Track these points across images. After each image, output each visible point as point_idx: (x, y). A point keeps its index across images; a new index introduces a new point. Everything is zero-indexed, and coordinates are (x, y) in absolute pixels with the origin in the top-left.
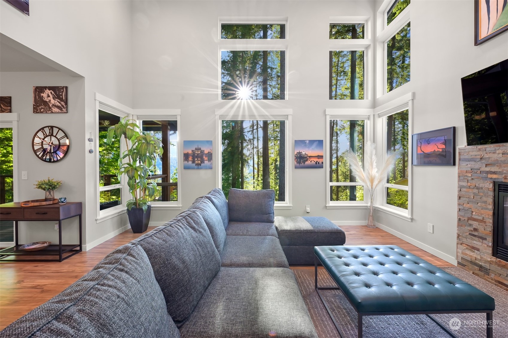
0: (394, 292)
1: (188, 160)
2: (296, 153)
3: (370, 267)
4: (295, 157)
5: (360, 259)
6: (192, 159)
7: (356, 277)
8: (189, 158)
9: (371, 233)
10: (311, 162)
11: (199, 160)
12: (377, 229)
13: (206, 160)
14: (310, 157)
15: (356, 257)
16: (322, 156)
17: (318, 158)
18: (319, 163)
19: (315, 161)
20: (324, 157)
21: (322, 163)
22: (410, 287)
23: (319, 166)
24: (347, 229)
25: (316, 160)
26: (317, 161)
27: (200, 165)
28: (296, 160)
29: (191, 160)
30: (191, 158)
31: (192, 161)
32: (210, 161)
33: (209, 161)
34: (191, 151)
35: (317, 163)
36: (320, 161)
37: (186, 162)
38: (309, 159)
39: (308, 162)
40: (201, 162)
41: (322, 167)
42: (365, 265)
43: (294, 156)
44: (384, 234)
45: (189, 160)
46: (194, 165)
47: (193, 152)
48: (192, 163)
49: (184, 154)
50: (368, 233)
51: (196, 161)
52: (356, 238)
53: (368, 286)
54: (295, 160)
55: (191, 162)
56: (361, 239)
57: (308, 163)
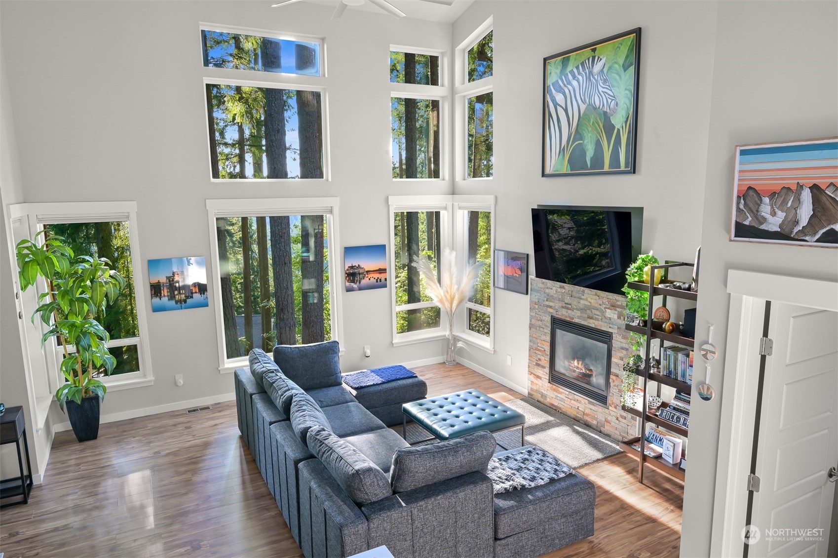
0: (470, 425)
1: (160, 295)
2: (347, 268)
3: (453, 413)
4: (346, 273)
5: (445, 408)
6: (168, 292)
7: (444, 422)
8: (162, 292)
9: (452, 373)
10: (369, 279)
11: (183, 294)
12: (459, 365)
13: (196, 292)
14: (368, 272)
15: (441, 407)
16: (385, 270)
17: (380, 273)
18: (380, 280)
19: (375, 278)
20: (387, 271)
21: (386, 279)
22: (480, 420)
23: (381, 284)
24: (422, 372)
25: (376, 276)
26: (378, 278)
27: (185, 301)
28: (348, 278)
29: (166, 294)
30: (166, 291)
31: (168, 296)
32: (204, 294)
33: (201, 294)
34: (166, 278)
35: (379, 280)
36: (382, 276)
37: (156, 300)
38: (366, 276)
39: (365, 279)
40: (185, 297)
41: (385, 286)
42: (449, 412)
43: (344, 273)
44: (466, 371)
45: (163, 295)
46: (173, 302)
47: (169, 281)
48: (169, 300)
49: (151, 286)
50: (447, 374)
51: (177, 295)
52: (433, 383)
53: (452, 426)
54: (346, 279)
55: (166, 298)
56: (441, 383)
57: (365, 282)
